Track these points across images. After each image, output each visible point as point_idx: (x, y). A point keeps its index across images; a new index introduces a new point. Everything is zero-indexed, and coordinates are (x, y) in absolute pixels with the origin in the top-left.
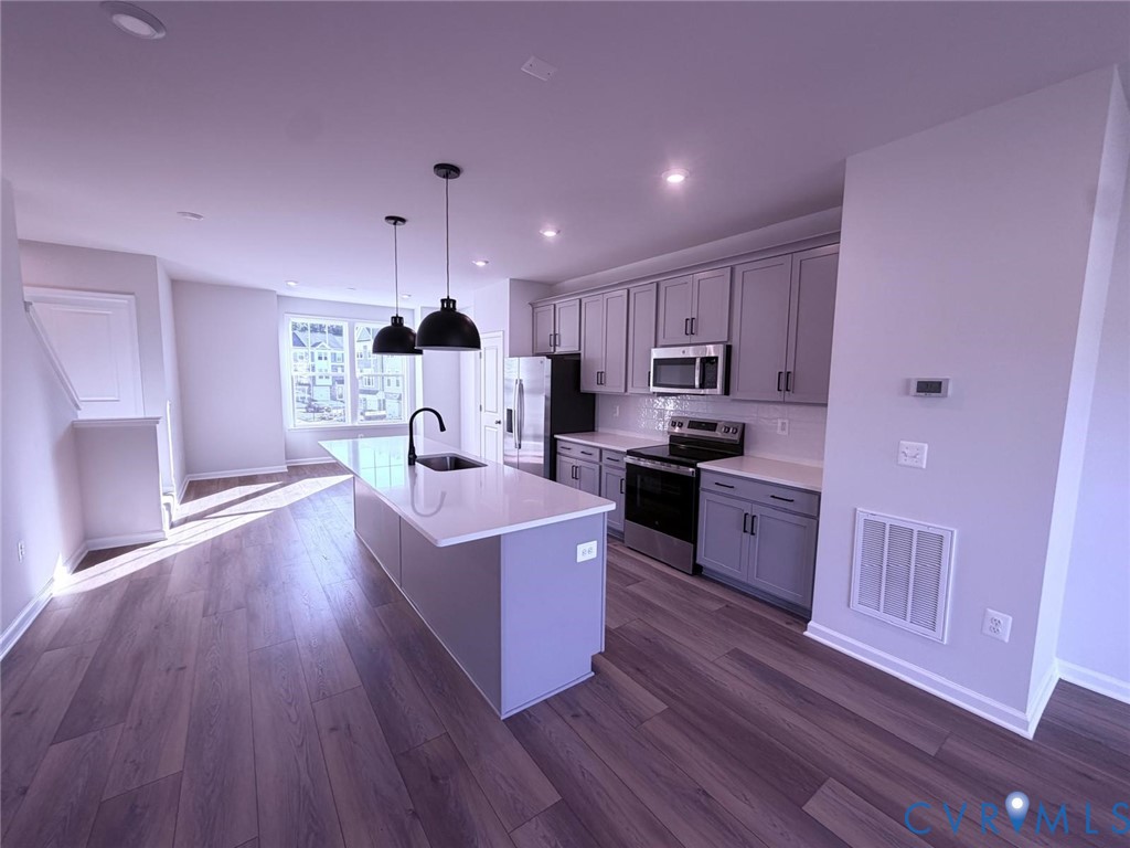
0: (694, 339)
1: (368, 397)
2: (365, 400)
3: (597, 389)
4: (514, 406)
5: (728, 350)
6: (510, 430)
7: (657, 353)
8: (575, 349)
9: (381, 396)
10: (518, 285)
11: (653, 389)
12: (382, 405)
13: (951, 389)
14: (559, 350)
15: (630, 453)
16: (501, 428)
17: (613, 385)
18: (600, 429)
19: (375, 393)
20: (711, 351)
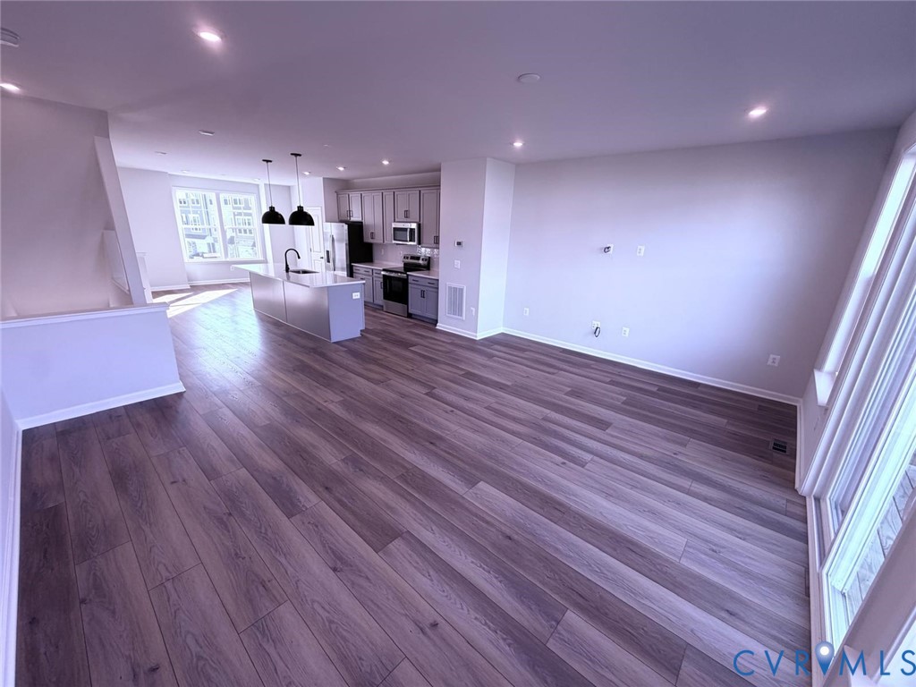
0: (408, 220)
1: (197, 241)
2: (194, 243)
3: (371, 241)
4: (330, 250)
5: (419, 226)
6: (329, 261)
7: (394, 225)
8: (360, 219)
9: (209, 240)
10: (328, 182)
11: (394, 242)
12: (212, 248)
13: (463, 244)
14: (352, 219)
15: (384, 270)
16: (324, 261)
17: (378, 240)
18: (376, 261)
19: (203, 237)
20: (414, 226)
